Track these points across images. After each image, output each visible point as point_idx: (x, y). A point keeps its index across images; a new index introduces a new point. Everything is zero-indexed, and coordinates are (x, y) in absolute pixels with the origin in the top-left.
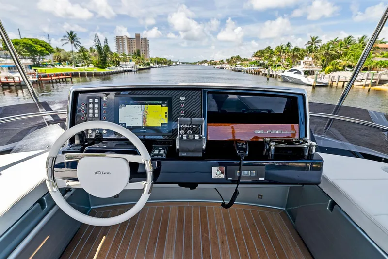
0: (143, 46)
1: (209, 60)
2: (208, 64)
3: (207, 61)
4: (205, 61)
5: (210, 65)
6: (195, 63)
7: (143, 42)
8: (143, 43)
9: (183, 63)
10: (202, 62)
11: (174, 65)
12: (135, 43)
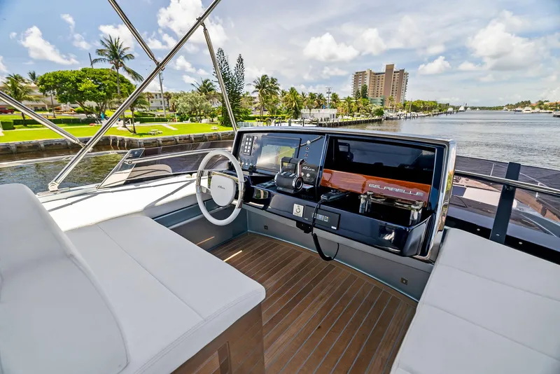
0: (395, 84)
1: (533, 102)
2: (533, 108)
3: (529, 102)
4: (525, 104)
5: (537, 110)
6: (501, 108)
7: (396, 77)
8: (396, 79)
9: (474, 108)
10: (518, 105)
11: (451, 113)
12: (384, 80)
